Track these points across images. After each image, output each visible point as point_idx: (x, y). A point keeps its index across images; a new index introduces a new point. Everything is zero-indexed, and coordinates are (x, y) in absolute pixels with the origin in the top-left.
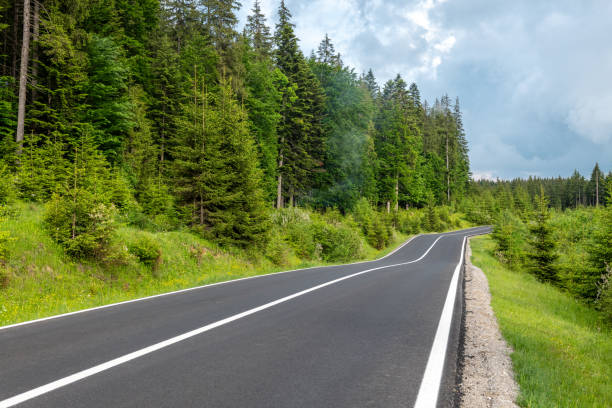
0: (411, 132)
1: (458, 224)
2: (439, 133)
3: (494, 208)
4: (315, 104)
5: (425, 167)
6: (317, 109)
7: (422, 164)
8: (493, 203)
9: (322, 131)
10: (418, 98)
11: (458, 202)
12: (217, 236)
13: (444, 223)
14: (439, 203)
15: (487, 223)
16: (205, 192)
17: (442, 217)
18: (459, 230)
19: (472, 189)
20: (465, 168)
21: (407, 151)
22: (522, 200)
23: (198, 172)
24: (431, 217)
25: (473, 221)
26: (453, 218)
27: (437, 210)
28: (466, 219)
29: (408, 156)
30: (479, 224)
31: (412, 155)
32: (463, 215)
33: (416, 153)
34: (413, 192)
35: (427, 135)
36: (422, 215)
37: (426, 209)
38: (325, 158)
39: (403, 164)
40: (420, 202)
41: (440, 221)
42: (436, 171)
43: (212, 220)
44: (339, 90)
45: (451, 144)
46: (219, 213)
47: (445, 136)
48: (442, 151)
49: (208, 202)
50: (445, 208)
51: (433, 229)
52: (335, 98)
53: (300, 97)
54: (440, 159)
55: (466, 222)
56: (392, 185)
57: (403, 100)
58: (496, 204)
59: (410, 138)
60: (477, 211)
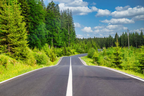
0: (57, 21)
1: (74, 53)
2: (66, 21)
3: (85, 48)
4: (26, 10)
5: (62, 33)
6: (27, 12)
7: (61, 32)
8: (85, 46)
9: (29, 20)
10: (59, 9)
11: (73, 45)
12: (15, 56)
13: (70, 53)
14: (67, 46)
15: (83, 53)
16: (10, 41)
17: (69, 51)
18: (74, 55)
19: (77, 41)
20: (74, 34)
21: (56, 28)
22: (94, 45)
23: (8, 34)
24: (65, 50)
25: (79, 52)
26: (72, 51)
27: (67, 48)
28: (76, 51)
29: (56, 29)
30: (81, 53)
31: (58, 29)
32: (75, 50)
33: (59, 28)
34: (58, 42)
35: (62, 22)
36: (62, 50)
37: (63, 48)
38: (29, 30)
39: (55, 32)
40: (60, 45)
41: (68, 52)
42: (65, 35)
43: (13, 51)
44: (33, 6)
45: (70, 25)
46: (16, 48)
47: (68, 23)
48: (67, 28)
49: (12, 44)
50: (69, 48)
51: (66, 55)
52: (32, 9)
53: (22, 8)
54: (66, 30)
55: (76, 52)
56: (51, 40)
57: (54, 10)
58: (86, 46)
59: (57, 23)
60: (80, 49)
